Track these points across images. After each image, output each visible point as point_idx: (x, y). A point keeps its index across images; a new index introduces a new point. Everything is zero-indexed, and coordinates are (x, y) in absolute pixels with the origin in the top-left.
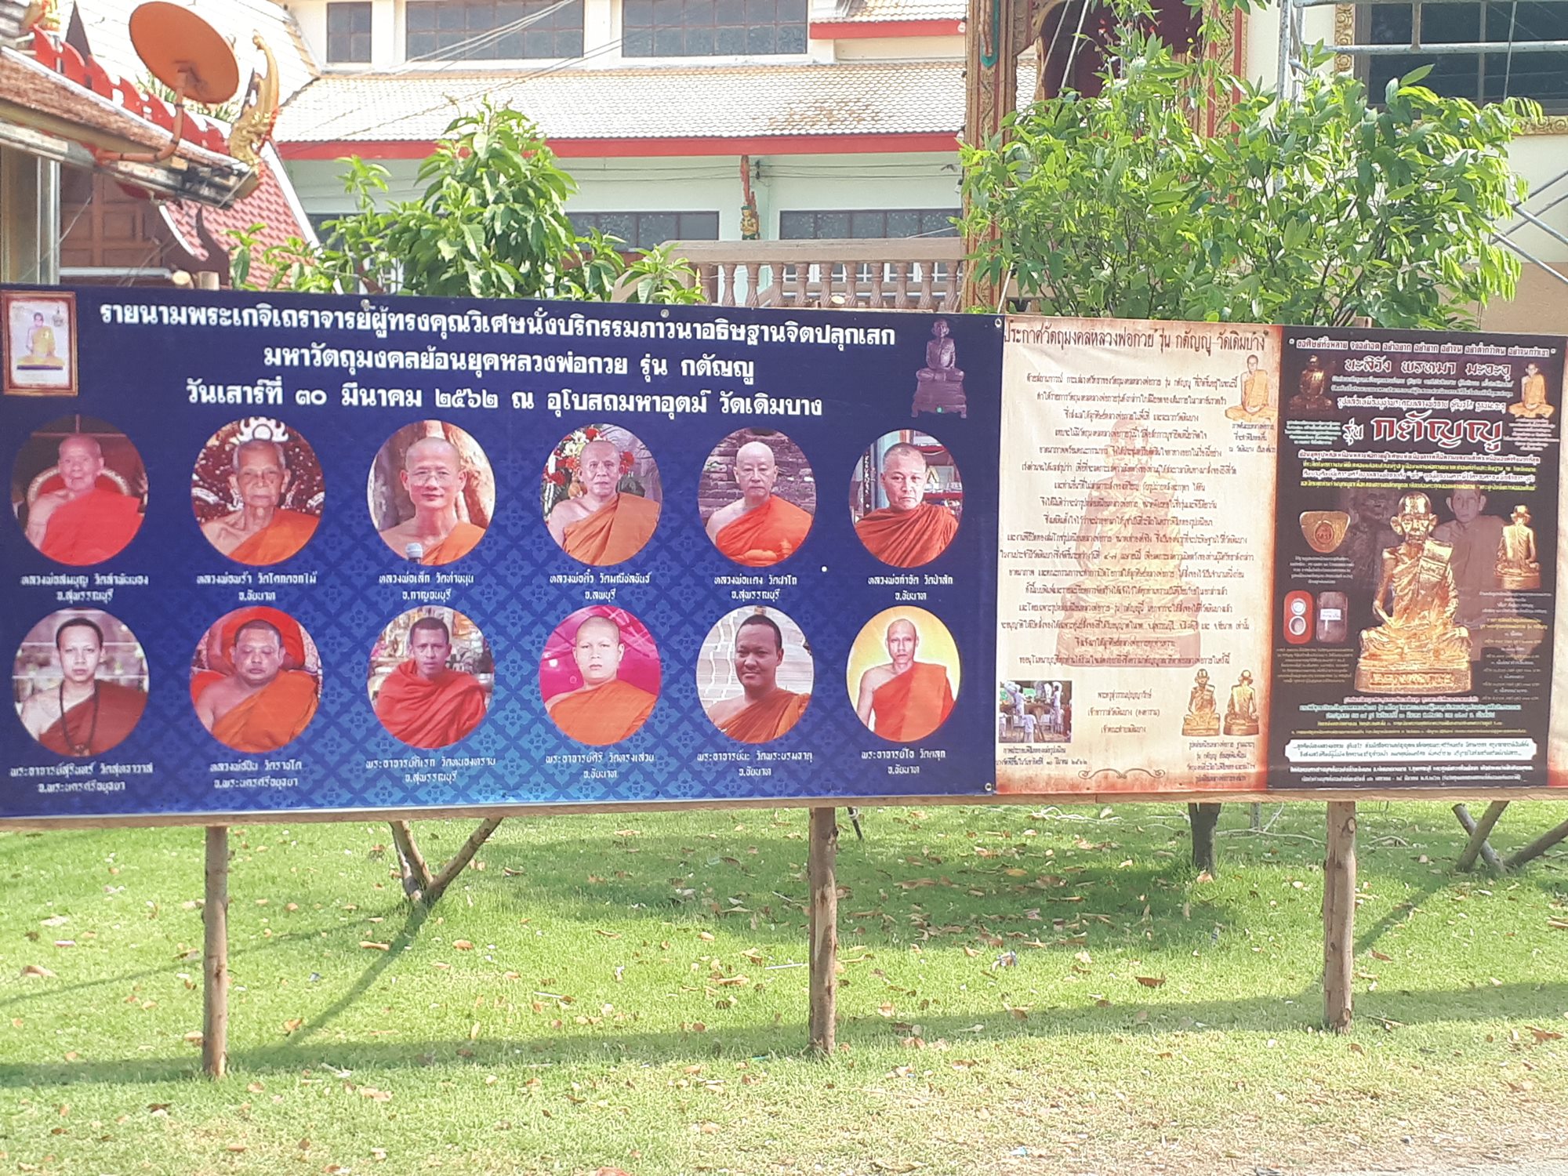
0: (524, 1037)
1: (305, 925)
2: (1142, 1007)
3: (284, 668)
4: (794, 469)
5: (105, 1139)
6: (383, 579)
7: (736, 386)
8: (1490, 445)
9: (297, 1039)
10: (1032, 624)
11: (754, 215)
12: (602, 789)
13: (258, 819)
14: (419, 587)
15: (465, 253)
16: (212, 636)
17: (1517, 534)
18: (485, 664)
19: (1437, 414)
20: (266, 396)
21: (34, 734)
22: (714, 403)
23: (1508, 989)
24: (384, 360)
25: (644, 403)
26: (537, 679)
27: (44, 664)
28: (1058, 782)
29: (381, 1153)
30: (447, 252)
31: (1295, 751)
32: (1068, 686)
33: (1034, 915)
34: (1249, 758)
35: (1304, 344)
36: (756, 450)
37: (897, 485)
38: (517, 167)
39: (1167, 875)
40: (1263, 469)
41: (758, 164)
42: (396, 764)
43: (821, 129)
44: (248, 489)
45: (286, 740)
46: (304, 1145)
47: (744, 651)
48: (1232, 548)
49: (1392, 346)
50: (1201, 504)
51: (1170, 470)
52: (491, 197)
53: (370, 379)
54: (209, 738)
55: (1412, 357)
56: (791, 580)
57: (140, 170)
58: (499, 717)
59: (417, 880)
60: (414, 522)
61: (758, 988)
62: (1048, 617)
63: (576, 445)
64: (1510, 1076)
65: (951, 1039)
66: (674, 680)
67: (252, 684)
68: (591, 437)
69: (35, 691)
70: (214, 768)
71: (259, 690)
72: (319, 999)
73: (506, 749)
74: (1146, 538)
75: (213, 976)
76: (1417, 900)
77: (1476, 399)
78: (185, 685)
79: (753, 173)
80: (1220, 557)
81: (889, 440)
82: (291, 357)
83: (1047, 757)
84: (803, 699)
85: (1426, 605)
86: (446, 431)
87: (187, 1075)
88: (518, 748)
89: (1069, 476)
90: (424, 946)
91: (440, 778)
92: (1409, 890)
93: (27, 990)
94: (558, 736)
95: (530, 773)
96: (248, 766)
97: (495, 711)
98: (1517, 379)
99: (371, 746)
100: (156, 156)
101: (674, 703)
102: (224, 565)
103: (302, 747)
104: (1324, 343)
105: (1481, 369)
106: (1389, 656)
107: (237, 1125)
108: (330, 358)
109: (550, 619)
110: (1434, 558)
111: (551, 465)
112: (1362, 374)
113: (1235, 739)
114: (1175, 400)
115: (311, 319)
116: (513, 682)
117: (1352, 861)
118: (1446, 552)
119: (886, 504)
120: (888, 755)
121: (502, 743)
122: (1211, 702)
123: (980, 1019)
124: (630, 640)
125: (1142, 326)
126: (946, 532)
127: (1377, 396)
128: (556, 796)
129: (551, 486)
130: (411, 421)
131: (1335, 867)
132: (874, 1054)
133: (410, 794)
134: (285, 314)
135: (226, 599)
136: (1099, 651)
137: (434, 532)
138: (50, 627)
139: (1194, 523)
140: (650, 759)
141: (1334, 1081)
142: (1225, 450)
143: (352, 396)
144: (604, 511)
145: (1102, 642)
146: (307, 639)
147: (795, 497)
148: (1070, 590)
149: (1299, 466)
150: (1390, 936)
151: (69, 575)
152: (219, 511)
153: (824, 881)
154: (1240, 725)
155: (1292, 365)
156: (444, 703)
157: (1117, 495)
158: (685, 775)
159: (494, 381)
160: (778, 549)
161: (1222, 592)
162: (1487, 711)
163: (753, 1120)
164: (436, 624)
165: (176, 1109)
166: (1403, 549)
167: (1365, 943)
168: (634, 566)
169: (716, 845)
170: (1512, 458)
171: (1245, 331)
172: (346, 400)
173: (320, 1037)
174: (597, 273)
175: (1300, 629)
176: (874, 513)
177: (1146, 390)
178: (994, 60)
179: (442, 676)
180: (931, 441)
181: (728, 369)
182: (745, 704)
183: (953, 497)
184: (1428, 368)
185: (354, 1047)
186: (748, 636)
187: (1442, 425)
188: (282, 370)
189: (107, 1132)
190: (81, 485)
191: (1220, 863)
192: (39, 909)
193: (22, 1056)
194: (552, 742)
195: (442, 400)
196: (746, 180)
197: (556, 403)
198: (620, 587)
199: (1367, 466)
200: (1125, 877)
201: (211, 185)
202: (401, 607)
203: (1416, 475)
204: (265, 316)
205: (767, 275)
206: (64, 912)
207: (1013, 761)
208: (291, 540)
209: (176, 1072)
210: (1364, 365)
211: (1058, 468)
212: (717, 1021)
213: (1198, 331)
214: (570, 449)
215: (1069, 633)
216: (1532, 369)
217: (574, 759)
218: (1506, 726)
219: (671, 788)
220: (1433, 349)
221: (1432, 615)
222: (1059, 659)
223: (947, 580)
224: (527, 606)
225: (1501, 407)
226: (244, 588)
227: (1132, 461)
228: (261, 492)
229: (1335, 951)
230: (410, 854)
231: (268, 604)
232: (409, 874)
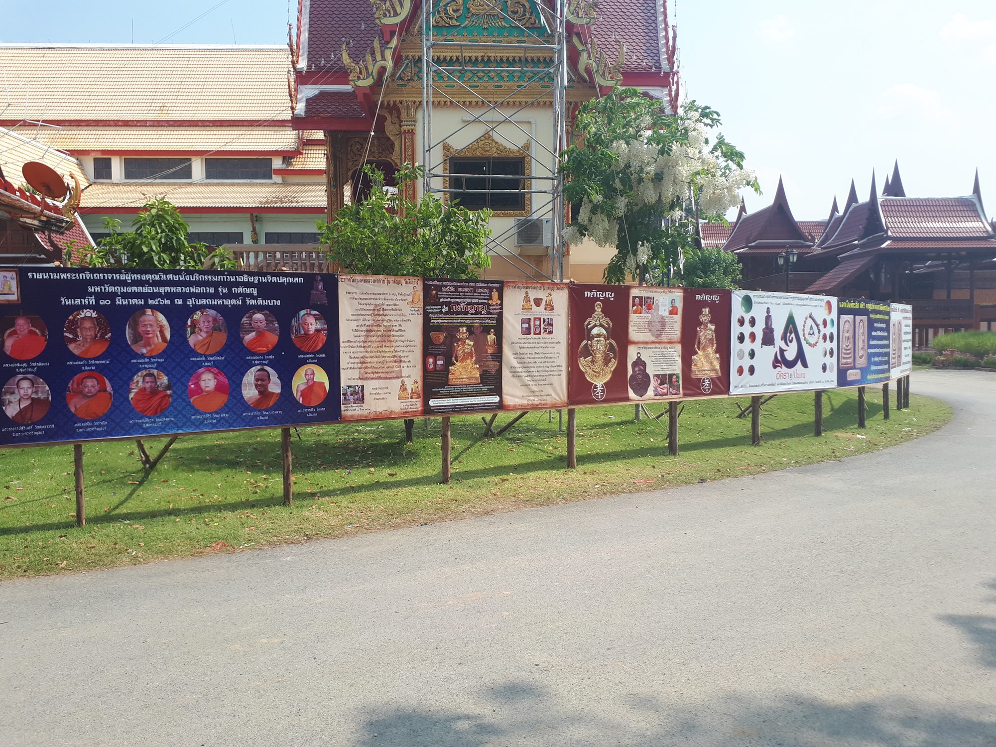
0: (188, 507)
1: (108, 478)
2: (389, 482)
3: (99, 391)
4: (272, 322)
5: (44, 548)
6: (133, 361)
7: (251, 296)
8: (483, 312)
9: (109, 513)
10: (351, 368)
11: (256, 234)
12: (211, 426)
13: (93, 441)
14: (145, 363)
15: (152, 250)
16: (73, 382)
17: (491, 337)
18: (169, 387)
19: (468, 303)
20: (89, 302)
21: (10, 417)
22: (244, 301)
23: (495, 468)
24: (130, 289)
25: (220, 302)
26: (188, 391)
27: (13, 393)
28: (361, 416)
29: (142, 544)
30: (145, 249)
31: (432, 403)
32: (363, 386)
33: (357, 459)
34: (418, 404)
35: (429, 283)
36: (259, 316)
37: (306, 326)
38: (168, 220)
39: (398, 443)
40: (419, 319)
41: (256, 216)
42: (140, 421)
43: (278, 205)
44: (84, 333)
45: (101, 415)
46: (115, 544)
47: (257, 380)
48: (411, 344)
49: (455, 284)
50: (400, 330)
51: (391, 321)
52: (159, 231)
53: (125, 296)
54: (74, 415)
55: (461, 287)
56: (272, 357)
57: (28, 221)
58: (175, 404)
59: (147, 460)
60: (143, 342)
61: (266, 487)
62: (356, 366)
63: (197, 316)
64: (493, 491)
65: (330, 496)
66: (234, 390)
67: (88, 397)
68: (202, 313)
69: (10, 402)
70: (76, 425)
71: (91, 399)
72: (116, 500)
73: (177, 415)
74: (384, 341)
75: (79, 493)
76: (472, 445)
77: (479, 299)
78: (64, 398)
79: (255, 219)
80: (407, 346)
81: (303, 312)
82: (98, 289)
83: (357, 408)
84: (278, 394)
85: (467, 359)
86: (152, 312)
87: (72, 526)
88: (182, 414)
89: (360, 323)
90: (151, 482)
91: (155, 425)
92: (469, 442)
93: (8, 504)
94: (195, 410)
95: (186, 422)
96: (88, 424)
97: (173, 402)
98: (490, 293)
99: (131, 416)
100: (35, 216)
101: (234, 397)
102: (75, 358)
103: (106, 417)
104: (436, 282)
105: (481, 290)
106: (457, 374)
107: (91, 540)
108: (112, 289)
109: (191, 372)
110: (469, 345)
111: (189, 322)
112: (447, 292)
113: (414, 400)
114: (392, 300)
115: (104, 276)
116: (179, 393)
117: (449, 434)
118: (472, 343)
119: (303, 332)
120: (306, 410)
121: (176, 413)
122: (406, 389)
123: (339, 490)
124: (218, 378)
125: (381, 277)
126: (323, 341)
127: (451, 298)
128: (196, 429)
129: (189, 329)
130: (141, 309)
131: (445, 436)
132: (305, 503)
133: (145, 430)
134: (95, 275)
135: (78, 369)
136: (372, 376)
137: (150, 345)
138: (14, 381)
139: (399, 336)
140: (227, 415)
141: (445, 497)
142: (408, 315)
143: (119, 301)
144: (208, 337)
145: (373, 373)
146: (107, 382)
147: (272, 330)
148: (362, 357)
149: (429, 319)
150: (464, 456)
151: (20, 363)
152: (74, 340)
153: (287, 451)
154: (415, 396)
155: (426, 289)
156: (156, 400)
157: (375, 328)
158: (239, 420)
159: (168, 296)
160: (267, 347)
161: (408, 357)
162: (485, 389)
163: (267, 525)
164: (152, 375)
165: (69, 536)
166: (460, 343)
167: (456, 458)
168: (219, 354)
169: (250, 445)
170: (490, 316)
171: (412, 279)
172: (117, 303)
173: (117, 511)
174: (199, 255)
175: (431, 367)
176: (299, 335)
177: (383, 297)
178: (335, 186)
179: (154, 392)
180: (316, 312)
181: (248, 291)
182: (259, 397)
183: (324, 330)
184: (466, 290)
185: (130, 514)
186: (258, 375)
187: (470, 306)
188: (94, 293)
189: (45, 545)
190: (23, 333)
191: (414, 439)
192: (8, 479)
193: (10, 525)
194: (193, 412)
195: (151, 302)
196: (252, 221)
197: (190, 302)
198: (214, 361)
199: (449, 318)
200: (386, 445)
201: (56, 226)
202: (139, 370)
203: (463, 321)
204: (88, 276)
205: (261, 257)
206: (19, 479)
207: (347, 410)
208: (100, 349)
209: (67, 526)
210: (447, 289)
211: (357, 320)
212: (252, 498)
213: (398, 279)
214: (196, 317)
215: (362, 371)
216: (494, 290)
217: (201, 417)
218: (490, 393)
219: (235, 424)
220: (467, 284)
221: (469, 361)
222: (360, 379)
223: (323, 355)
224: (183, 368)
225: (486, 301)
226: (84, 365)
227: (380, 318)
228: (89, 334)
229: (445, 460)
230: (144, 453)
231: (93, 370)
232: (144, 459)
